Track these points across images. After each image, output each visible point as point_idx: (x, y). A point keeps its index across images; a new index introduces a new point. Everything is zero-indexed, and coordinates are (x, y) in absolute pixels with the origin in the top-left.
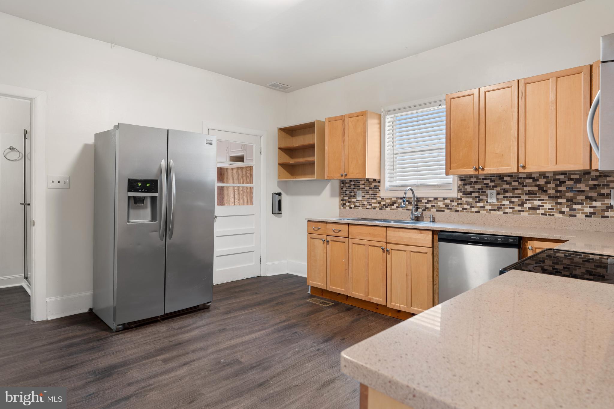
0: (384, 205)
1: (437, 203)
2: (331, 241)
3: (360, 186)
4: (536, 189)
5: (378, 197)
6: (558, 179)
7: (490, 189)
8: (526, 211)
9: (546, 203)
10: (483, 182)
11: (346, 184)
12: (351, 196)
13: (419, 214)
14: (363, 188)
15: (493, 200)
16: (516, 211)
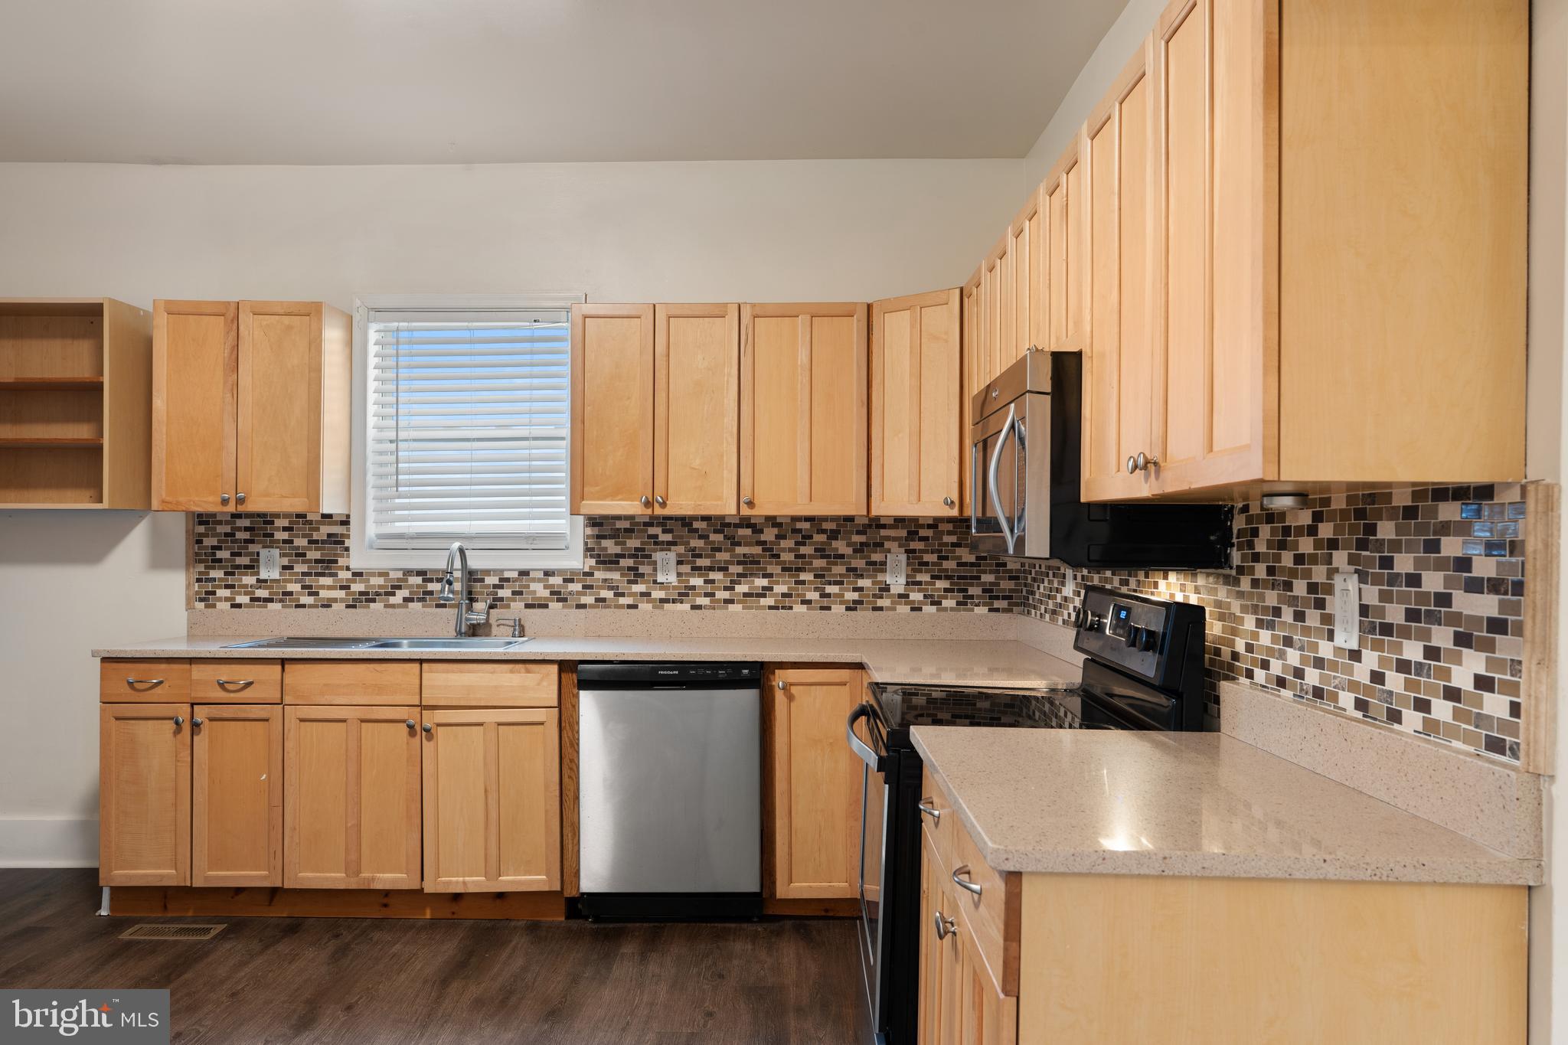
0: (361, 593)
1: (528, 587)
2: (211, 720)
3: (272, 535)
4: (758, 550)
5: (341, 568)
6: (800, 531)
7: (662, 550)
8: (739, 602)
9: (778, 583)
10: (647, 531)
11: (218, 527)
12: (238, 567)
13: (478, 617)
14: (285, 541)
15: (668, 576)
16: (719, 601)
